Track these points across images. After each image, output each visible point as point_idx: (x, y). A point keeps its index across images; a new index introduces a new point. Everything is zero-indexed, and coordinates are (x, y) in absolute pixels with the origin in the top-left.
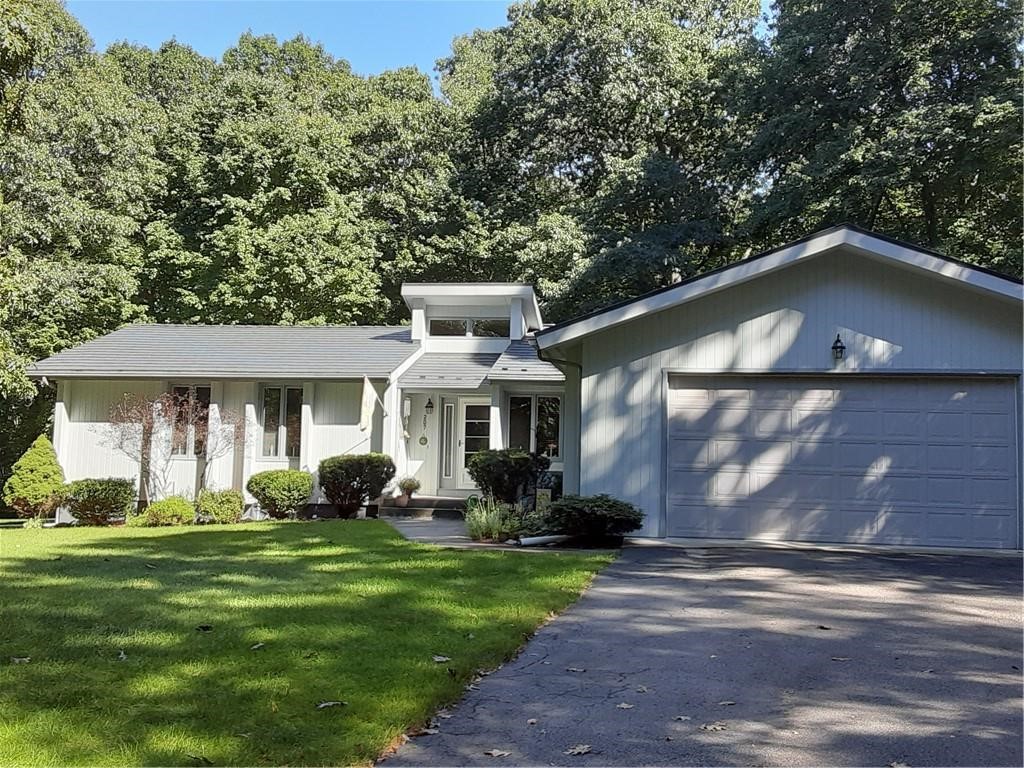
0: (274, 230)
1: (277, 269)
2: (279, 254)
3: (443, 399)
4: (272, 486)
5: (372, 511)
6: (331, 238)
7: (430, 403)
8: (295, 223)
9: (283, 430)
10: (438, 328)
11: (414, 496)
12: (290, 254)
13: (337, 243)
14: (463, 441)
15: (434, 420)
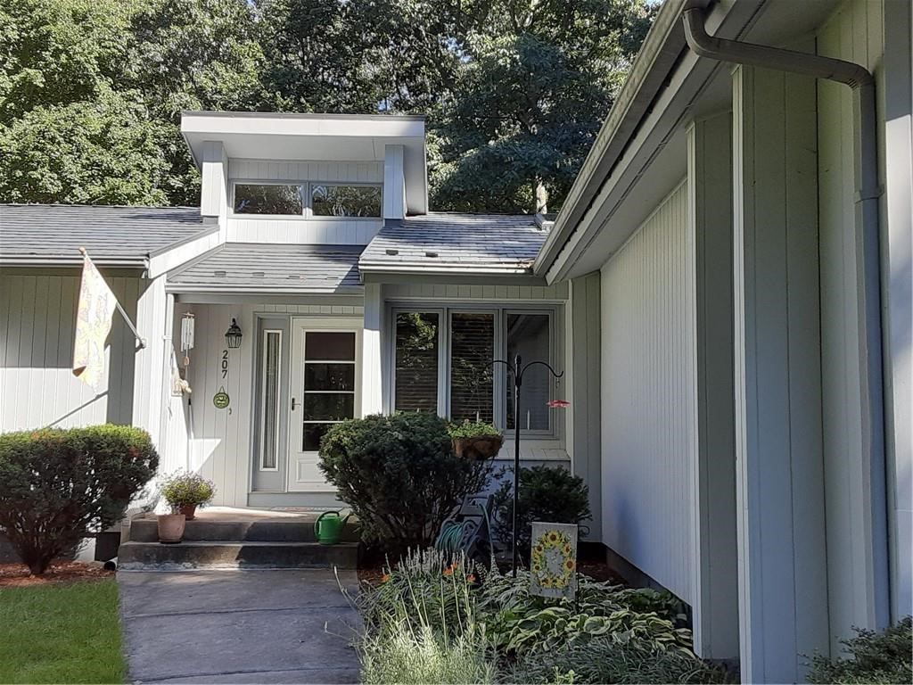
0: (19, 126)
1: (19, 173)
2: (22, 153)
3: (260, 320)
5: (109, 545)
6: (101, 140)
7: (235, 327)
8: (47, 117)
10: (249, 200)
11: (199, 513)
12: (38, 153)
13: (108, 147)
14: (300, 401)
15: (243, 358)
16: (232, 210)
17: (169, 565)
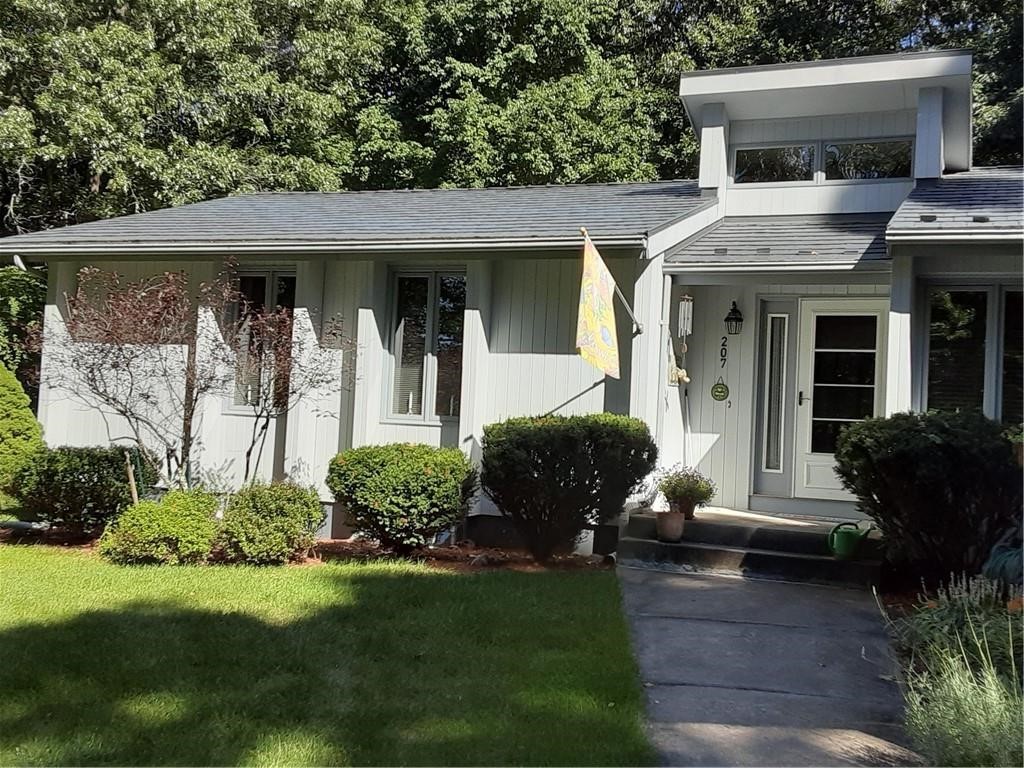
0: (513, 106)
1: (514, 156)
2: (516, 134)
3: (764, 303)
4: (369, 482)
6: (591, 114)
7: (735, 311)
8: (541, 93)
9: (431, 363)
10: (751, 167)
12: (531, 134)
13: (598, 120)
14: (809, 394)
15: (743, 351)
16: (732, 180)
17: (669, 566)
